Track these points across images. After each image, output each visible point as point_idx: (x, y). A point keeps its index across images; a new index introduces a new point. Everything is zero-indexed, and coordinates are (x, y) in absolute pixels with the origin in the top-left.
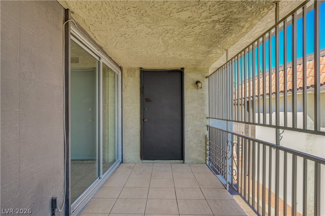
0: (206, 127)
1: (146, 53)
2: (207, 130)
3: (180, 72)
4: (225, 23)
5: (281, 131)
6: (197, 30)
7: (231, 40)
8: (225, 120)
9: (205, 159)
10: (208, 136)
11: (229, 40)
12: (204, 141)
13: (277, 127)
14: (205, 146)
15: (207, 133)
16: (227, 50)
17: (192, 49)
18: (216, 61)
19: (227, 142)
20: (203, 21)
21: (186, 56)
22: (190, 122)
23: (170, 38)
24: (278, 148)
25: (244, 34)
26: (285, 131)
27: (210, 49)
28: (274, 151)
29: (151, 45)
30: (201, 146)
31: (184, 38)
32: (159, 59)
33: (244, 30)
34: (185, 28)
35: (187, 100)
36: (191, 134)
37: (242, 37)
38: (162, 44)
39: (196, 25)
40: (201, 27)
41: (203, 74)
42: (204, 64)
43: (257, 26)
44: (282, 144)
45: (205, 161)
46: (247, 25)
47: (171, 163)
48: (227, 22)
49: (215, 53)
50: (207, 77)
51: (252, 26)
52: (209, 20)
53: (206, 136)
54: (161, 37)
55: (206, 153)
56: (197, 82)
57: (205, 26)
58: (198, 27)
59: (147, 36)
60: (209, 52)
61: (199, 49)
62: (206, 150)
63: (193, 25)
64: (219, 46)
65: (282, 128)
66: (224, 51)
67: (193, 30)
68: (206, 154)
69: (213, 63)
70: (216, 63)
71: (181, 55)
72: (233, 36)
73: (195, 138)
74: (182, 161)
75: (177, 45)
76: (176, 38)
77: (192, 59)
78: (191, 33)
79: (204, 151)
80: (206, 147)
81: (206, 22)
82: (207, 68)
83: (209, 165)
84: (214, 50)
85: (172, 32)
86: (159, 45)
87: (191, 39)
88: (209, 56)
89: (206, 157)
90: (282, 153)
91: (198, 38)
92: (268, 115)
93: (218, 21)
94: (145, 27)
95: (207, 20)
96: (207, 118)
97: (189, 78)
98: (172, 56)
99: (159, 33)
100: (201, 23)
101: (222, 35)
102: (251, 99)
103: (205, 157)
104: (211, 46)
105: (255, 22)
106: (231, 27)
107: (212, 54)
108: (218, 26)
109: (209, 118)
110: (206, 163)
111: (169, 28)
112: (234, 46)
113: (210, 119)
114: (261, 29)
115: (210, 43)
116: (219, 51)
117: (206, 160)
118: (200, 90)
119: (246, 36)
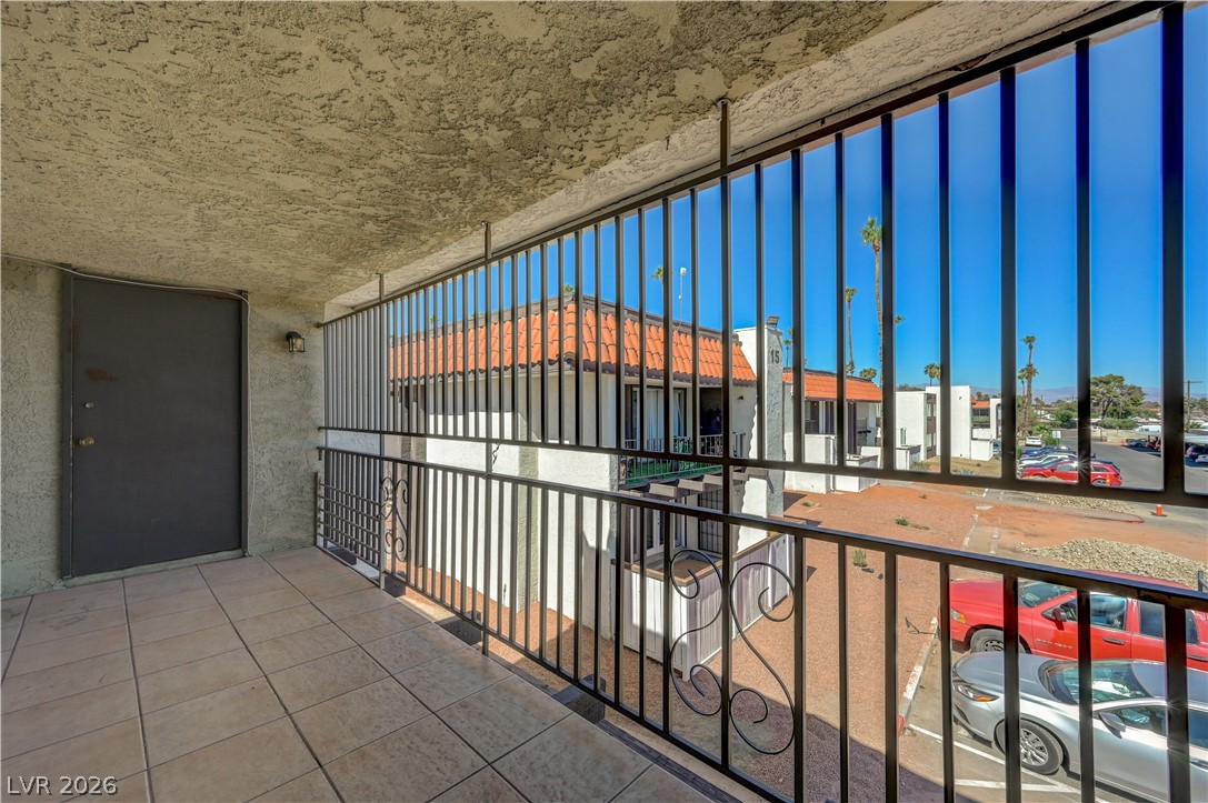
0: (317, 453)
1: (115, 228)
2: (320, 459)
3: (235, 304)
4: (388, 225)
5: (494, 446)
6: (318, 219)
7: (396, 258)
8: (375, 432)
9: (312, 533)
10: (321, 476)
11: (389, 256)
12: (308, 488)
13: (489, 440)
14: (312, 500)
15: (319, 466)
16: (381, 276)
17: (291, 254)
18: (348, 290)
19: (382, 482)
20: (336, 207)
21: (266, 265)
22: (266, 442)
23: (228, 216)
24: (489, 476)
25: (423, 255)
26: (502, 446)
27: (340, 265)
28: (482, 482)
29: (148, 213)
30: (301, 502)
31: (274, 227)
32: (165, 254)
33: (425, 248)
34: (284, 207)
35: (257, 382)
36: (270, 472)
37: (419, 258)
38: (193, 222)
39: (318, 210)
40: (328, 216)
41: (307, 315)
42: (313, 293)
43: (450, 248)
44: (497, 469)
45: (312, 539)
46: (432, 241)
47: (196, 565)
48: (394, 225)
49: (350, 274)
50: (318, 326)
51: (441, 245)
52: (353, 211)
53: (316, 474)
54: (197, 205)
55: (316, 516)
56: (290, 336)
57: (340, 218)
58: (322, 215)
59: (144, 189)
60: (334, 270)
61: (311, 257)
62: (316, 510)
63: (309, 208)
64: (364, 264)
65: (496, 441)
66: (374, 275)
67: (306, 216)
68: (316, 520)
69: (340, 294)
70: (347, 295)
71: (247, 260)
72: (401, 252)
73: (282, 484)
74: (237, 552)
75: (246, 235)
76: (246, 220)
77: (280, 276)
78: (298, 222)
79: (311, 514)
80: (316, 502)
81: (344, 211)
82: (319, 303)
83: (325, 545)
84: (348, 269)
85: (240, 203)
86: (182, 222)
87: (295, 233)
88: (333, 277)
89: (316, 527)
90: (495, 484)
91: (312, 235)
92: (451, 418)
93: (375, 218)
94: (146, 168)
95: (348, 209)
96: (320, 428)
97: (262, 321)
98: (216, 257)
99: (196, 195)
100: (333, 209)
101: (375, 245)
102: (422, 382)
103: (311, 528)
104: (344, 258)
105: (447, 240)
106: (398, 237)
107: (341, 274)
108: (370, 227)
109: (327, 428)
110: (315, 544)
111: (233, 193)
112: (399, 270)
113: (329, 431)
114: (457, 255)
115: (344, 253)
116: (361, 273)
117: (315, 537)
118: (297, 358)
119: (427, 259)
